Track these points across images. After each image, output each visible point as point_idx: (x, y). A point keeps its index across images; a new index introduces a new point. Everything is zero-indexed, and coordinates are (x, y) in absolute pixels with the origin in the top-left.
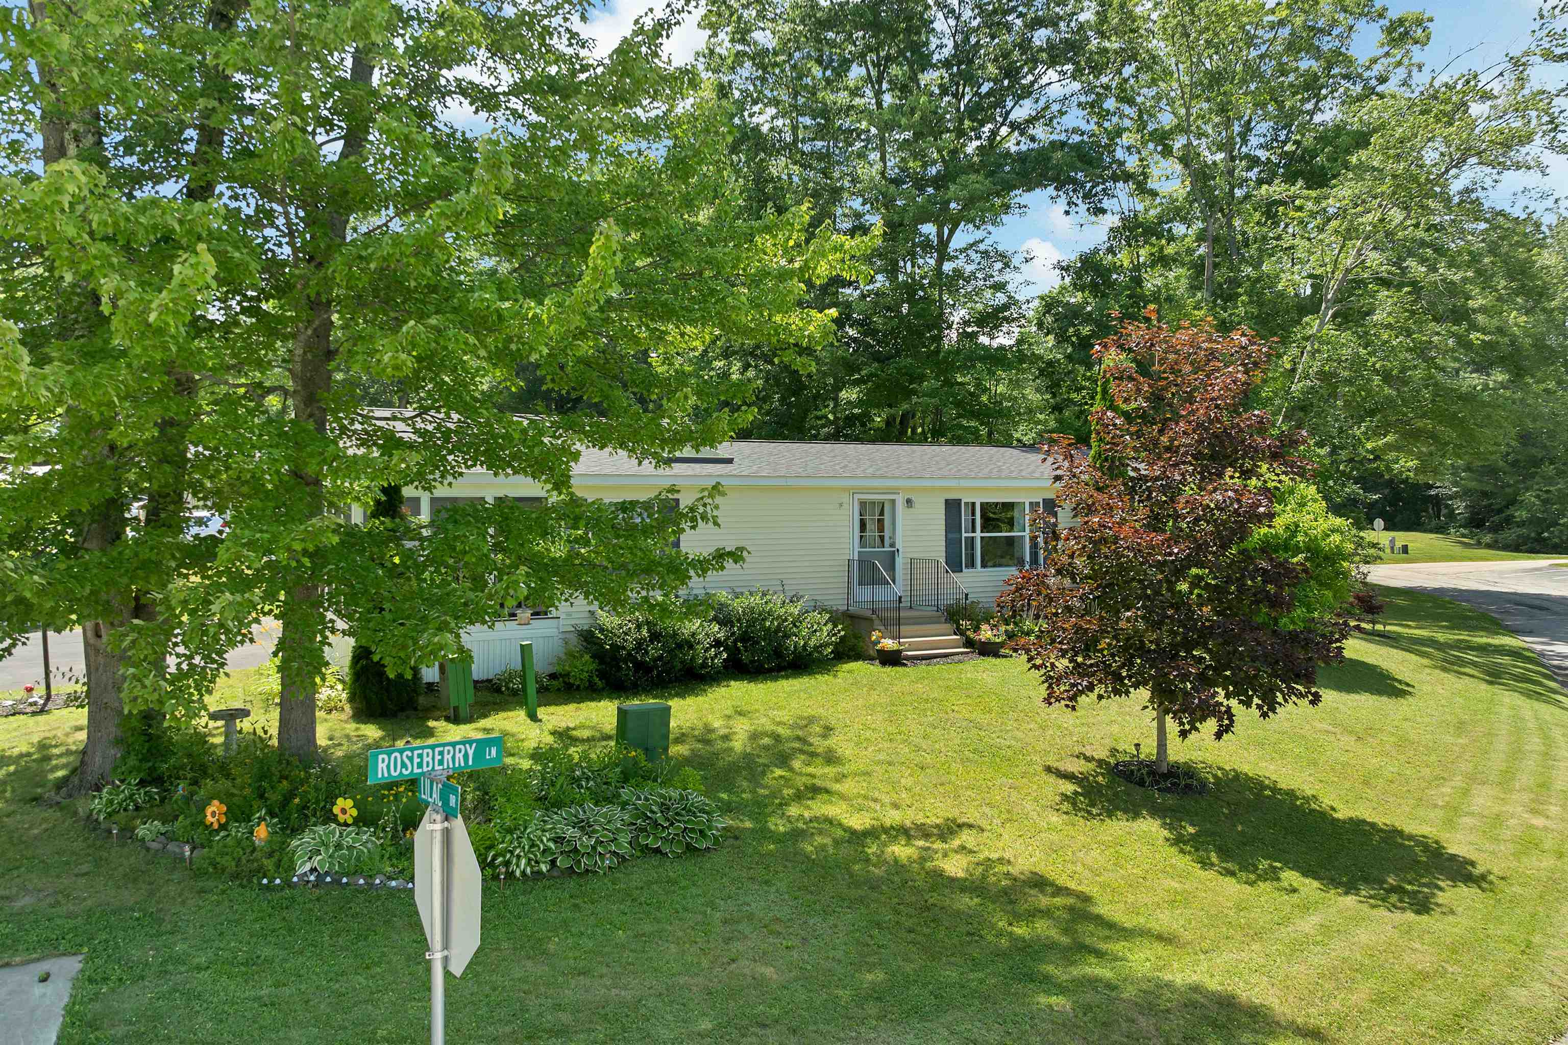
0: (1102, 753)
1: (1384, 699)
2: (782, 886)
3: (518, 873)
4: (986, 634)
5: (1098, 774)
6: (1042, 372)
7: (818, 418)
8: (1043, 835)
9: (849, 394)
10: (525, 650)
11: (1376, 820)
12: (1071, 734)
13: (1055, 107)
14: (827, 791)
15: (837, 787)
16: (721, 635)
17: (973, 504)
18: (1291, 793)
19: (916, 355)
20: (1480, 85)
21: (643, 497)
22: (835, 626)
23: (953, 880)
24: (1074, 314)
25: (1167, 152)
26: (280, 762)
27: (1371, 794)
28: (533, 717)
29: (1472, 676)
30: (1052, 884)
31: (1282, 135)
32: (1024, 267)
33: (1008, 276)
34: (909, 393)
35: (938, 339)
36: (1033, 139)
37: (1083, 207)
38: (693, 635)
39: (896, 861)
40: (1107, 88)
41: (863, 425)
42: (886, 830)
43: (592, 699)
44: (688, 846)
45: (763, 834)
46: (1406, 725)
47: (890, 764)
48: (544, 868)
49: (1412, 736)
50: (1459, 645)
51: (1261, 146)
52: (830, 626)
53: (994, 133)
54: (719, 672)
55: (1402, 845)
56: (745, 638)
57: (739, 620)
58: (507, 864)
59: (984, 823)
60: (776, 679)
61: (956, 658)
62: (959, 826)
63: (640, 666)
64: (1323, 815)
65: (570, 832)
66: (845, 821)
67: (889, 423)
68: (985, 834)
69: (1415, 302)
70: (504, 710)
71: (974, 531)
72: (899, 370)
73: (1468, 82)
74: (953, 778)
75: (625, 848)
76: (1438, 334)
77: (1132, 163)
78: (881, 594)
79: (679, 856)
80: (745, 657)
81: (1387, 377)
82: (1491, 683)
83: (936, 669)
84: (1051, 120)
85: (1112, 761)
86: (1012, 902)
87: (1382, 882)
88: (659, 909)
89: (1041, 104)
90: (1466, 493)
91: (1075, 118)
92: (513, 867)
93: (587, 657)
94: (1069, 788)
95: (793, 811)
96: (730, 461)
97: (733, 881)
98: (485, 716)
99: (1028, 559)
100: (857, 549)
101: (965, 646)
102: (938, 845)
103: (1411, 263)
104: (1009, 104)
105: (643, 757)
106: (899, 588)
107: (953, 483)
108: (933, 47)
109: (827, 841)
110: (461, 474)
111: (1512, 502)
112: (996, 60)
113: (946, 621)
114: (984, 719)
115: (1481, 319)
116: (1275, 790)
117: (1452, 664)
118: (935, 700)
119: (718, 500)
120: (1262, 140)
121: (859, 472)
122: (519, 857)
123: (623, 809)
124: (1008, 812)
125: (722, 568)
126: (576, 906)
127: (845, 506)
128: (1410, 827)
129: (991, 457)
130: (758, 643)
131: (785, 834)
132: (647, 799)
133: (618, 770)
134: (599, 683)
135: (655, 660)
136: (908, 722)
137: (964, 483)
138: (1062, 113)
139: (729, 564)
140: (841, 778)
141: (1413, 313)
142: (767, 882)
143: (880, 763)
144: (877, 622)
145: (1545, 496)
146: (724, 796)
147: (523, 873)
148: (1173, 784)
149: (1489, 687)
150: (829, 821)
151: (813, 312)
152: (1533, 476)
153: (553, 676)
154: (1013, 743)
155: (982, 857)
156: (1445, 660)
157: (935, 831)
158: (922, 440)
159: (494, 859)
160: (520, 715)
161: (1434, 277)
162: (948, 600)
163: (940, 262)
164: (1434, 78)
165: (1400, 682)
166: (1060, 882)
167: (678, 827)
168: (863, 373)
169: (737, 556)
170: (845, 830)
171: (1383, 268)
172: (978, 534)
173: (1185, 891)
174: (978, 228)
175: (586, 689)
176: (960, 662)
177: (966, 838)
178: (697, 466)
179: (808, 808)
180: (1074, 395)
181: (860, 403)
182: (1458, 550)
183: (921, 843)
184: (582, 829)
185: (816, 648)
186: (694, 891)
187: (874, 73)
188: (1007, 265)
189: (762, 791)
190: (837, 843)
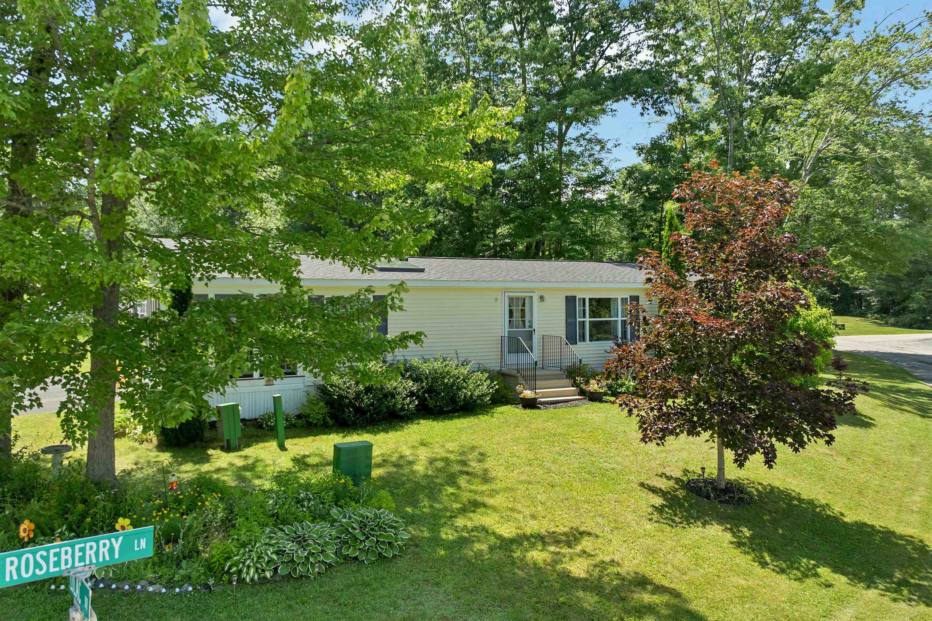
0: (678, 474)
1: (858, 429)
2: (449, 587)
3: (248, 580)
4: (593, 386)
5: (677, 490)
6: (625, 215)
7: (484, 245)
8: (641, 540)
9: (502, 230)
10: (277, 401)
11: (874, 523)
12: (655, 459)
13: (633, 49)
14: (485, 505)
15: (490, 501)
16: (414, 389)
17: (584, 300)
18: (811, 502)
19: (545, 205)
20: (906, 31)
21: (347, 294)
22: (492, 382)
23: (577, 580)
24: (646, 178)
25: (701, 80)
26: (82, 489)
27: (866, 502)
28: (282, 448)
29: (909, 412)
30: (651, 583)
31: (773, 69)
32: (614, 149)
33: (603, 155)
34: (541, 229)
35: (559, 195)
36: (619, 68)
37: (652, 111)
38: (395, 388)
39: (535, 564)
40: (667, 35)
41: (512, 249)
42: (526, 537)
43: (325, 434)
44: (380, 554)
45: (436, 541)
46: (876, 448)
47: (529, 483)
48: (268, 574)
49: (883, 456)
50: (891, 390)
51: (760, 76)
52: (488, 382)
53: (595, 64)
54: (413, 414)
55: (897, 544)
56: (430, 390)
57: (426, 378)
58: (240, 572)
59: (597, 531)
60: (451, 418)
61: (574, 403)
62: (581, 533)
63: (358, 410)
64: (836, 519)
65: (290, 546)
66: (497, 531)
67: (528, 248)
68: (600, 540)
69: (862, 171)
70: (263, 442)
71: (584, 316)
72: (535, 214)
73: (898, 29)
74: (575, 494)
75: (331, 558)
76: (877, 191)
77: (682, 83)
78: (523, 359)
79: (373, 563)
80: (431, 403)
81: (845, 219)
82: (923, 416)
83: (561, 411)
84: (630, 57)
85: (685, 479)
86: (623, 599)
87: (891, 576)
88: (353, 609)
89: (624, 47)
90: (879, 293)
91: (646, 55)
92: (244, 575)
93: (322, 404)
94: (658, 501)
95: (460, 522)
96: (422, 270)
97: (412, 584)
98: (248, 446)
99: (620, 335)
100: (507, 329)
101: (579, 394)
102: (565, 550)
103: (860, 146)
104: (605, 45)
105: (351, 483)
106: (535, 355)
107: (571, 285)
108: (556, 10)
109: (484, 547)
110: (214, 277)
111: (907, 298)
112: (597, 17)
113: (567, 377)
114: (594, 448)
115: (902, 182)
116: (800, 500)
117: (896, 403)
118: (560, 434)
119: (403, 295)
120: (760, 72)
121: (508, 278)
122: (249, 567)
123: (332, 525)
124: (615, 521)
125: (406, 347)
126: (290, 607)
127: (499, 300)
128: (900, 530)
129: (595, 269)
130: (440, 393)
131: (454, 541)
132: (350, 517)
133: (331, 493)
134: (330, 422)
135: (369, 406)
136: (542, 451)
137: (577, 285)
138: (637, 52)
139: (411, 344)
140: (493, 493)
141: (860, 178)
142: (438, 584)
143: (522, 482)
144: (520, 378)
145: (928, 294)
146: (409, 510)
147: (252, 580)
148: (730, 497)
149: (923, 420)
150: (484, 529)
151: (476, 164)
152: (920, 282)
153: (299, 417)
154: (615, 466)
155: (598, 559)
156: (890, 401)
157: (563, 538)
158: (549, 258)
159: (230, 568)
160: (273, 445)
161: (873, 155)
162: (567, 363)
163: (560, 146)
164: (876, 27)
165: (865, 416)
166: (656, 581)
167: (372, 541)
168: (512, 216)
169: (417, 338)
170: (497, 538)
171: (841, 150)
172: (588, 319)
173: (750, 587)
174: (584, 125)
175: (322, 425)
176: (576, 406)
177: (586, 544)
178: (400, 273)
179: (471, 519)
180: (646, 231)
181: (510, 235)
182: (875, 327)
183: (552, 548)
184: (299, 543)
185: (478, 396)
186: (382, 592)
187: (518, 28)
188: (603, 148)
189: (437, 506)
190: (492, 549)
